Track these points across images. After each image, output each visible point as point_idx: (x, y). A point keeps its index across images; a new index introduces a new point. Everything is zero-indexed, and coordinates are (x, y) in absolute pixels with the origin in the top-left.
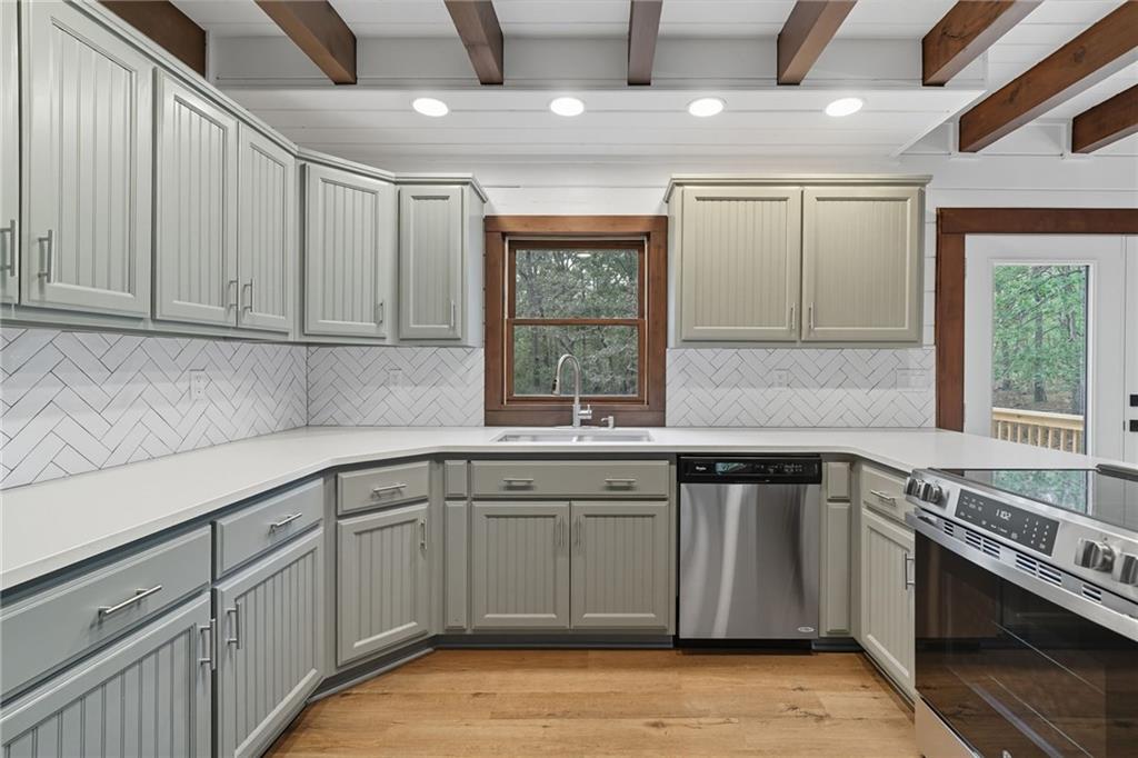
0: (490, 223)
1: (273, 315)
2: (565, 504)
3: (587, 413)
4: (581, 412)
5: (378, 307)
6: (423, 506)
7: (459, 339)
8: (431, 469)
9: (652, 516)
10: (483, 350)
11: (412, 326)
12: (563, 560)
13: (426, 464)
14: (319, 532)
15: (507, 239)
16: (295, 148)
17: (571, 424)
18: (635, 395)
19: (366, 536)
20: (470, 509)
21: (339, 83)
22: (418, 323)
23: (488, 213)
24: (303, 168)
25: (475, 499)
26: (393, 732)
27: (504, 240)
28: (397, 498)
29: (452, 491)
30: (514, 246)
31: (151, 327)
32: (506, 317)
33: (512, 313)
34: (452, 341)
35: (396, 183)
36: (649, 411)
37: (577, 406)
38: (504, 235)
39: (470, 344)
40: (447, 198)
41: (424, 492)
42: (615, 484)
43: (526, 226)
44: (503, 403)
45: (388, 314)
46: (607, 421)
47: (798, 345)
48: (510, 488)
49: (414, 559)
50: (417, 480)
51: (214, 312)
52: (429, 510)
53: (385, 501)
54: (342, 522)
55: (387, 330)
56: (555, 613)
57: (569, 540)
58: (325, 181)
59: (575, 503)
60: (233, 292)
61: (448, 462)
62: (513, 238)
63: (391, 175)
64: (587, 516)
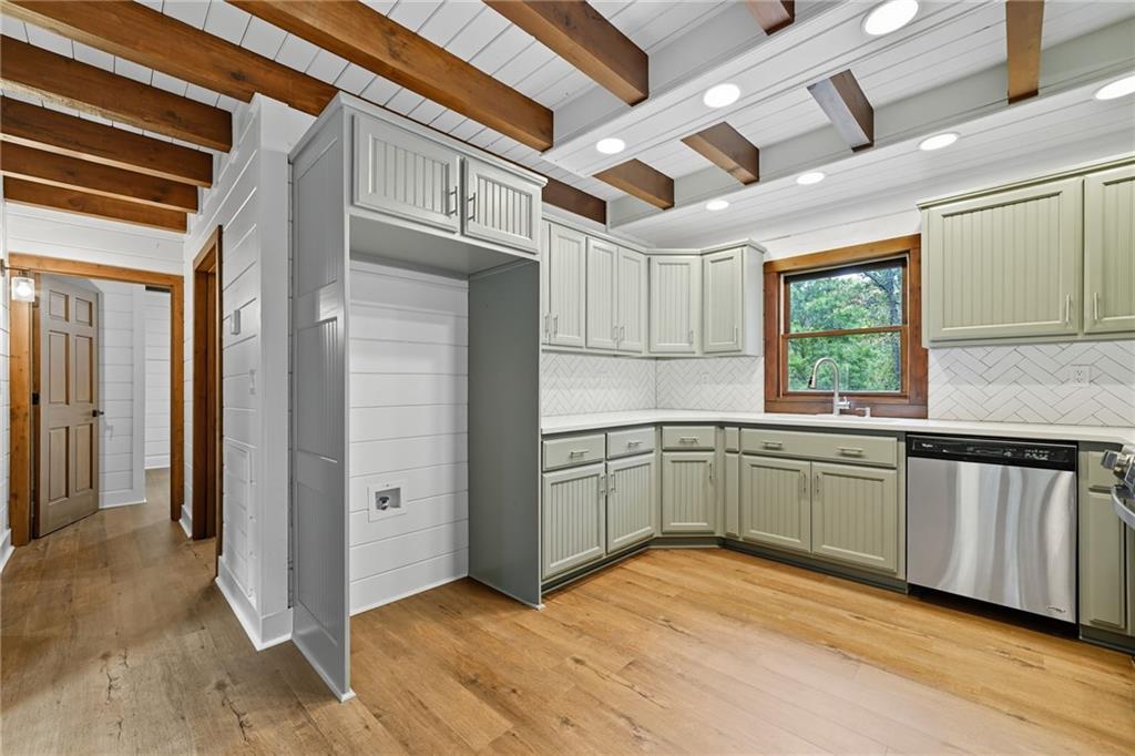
0: (768, 266)
1: (634, 342)
2: (807, 463)
3: (845, 404)
4: (839, 404)
5: (690, 334)
6: (712, 453)
7: (740, 351)
8: (716, 432)
9: (882, 480)
10: (763, 359)
11: (711, 345)
12: (806, 504)
13: (713, 428)
14: (653, 455)
15: (782, 276)
16: (644, 250)
17: (832, 412)
18: (898, 391)
19: (677, 464)
20: (740, 459)
21: (665, 208)
22: (714, 341)
23: (766, 260)
24: (649, 259)
25: (745, 454)
26: (686, 569)
27: (779, 277)
28: (695, 446)
29: (729, 446)
30: (787, 281)
31: (585, 350)
32: (782, 332)
33: (787, 330)
34: (735, 353)
35: (701, 255)
36: (910, 404)
37: (836, 399)
38: (779, 273)
39: (748, 353)
40: (731, 258)
41: (711, 444)
42: (847, 452)
43: (795, 264)
44: (778, 395)
45: (696, 338)
46: (864, 411)
47: (1079, 337)
48: (767, 448)
49: (705, 485)
50: (707, 436)
51: (608, 342)
52: (715, 456)
53: (688, 446)
54: (665, 454)
55: (696, 347)
56: (799, 538)
57: (810, 489)
58: (661, 264)
59: (814, 463)
60: (617, 332)
61: (727, 428)
62: (787, 274)
63: (699, 251)
64: (824, 474)
